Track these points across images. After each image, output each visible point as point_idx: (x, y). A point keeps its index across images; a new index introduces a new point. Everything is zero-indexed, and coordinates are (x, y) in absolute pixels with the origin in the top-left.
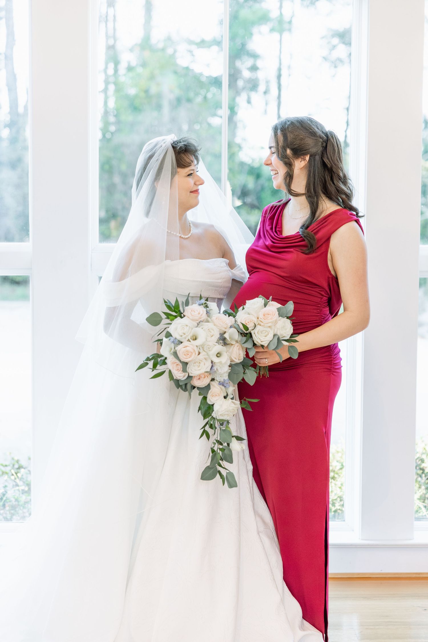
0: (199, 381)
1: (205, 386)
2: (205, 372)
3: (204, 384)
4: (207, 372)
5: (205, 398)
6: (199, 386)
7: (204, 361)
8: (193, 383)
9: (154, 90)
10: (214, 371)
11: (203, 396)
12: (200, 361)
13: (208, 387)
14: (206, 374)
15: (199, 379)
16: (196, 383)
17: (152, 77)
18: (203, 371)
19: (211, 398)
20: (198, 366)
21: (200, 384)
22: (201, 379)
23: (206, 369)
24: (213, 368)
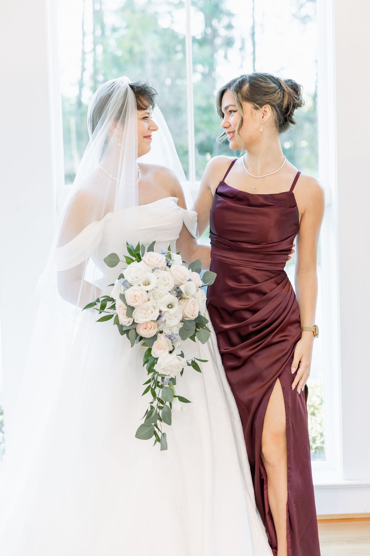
0: (145, 330)
1: (151, 337)
2: (151, 321)
3: (150, 334)
4: (154, 321)
5: (150, 350)
6: (145, 335)
7: (152, 309)
8: (139, 332)
9: (137, 49)
10: (161, 321)
11: (148, 348)
12: (148, 309)
13: (155, 338)
14: (153, 323)
15: (146, 328)
16: (142, 332)
17: (134, 38)
18: (148, 319)
19: (156, 351)
20: (145, 313)
21: (145, 334)
22: (148, 329)
23: (153, 318)
24: (161, 318)
